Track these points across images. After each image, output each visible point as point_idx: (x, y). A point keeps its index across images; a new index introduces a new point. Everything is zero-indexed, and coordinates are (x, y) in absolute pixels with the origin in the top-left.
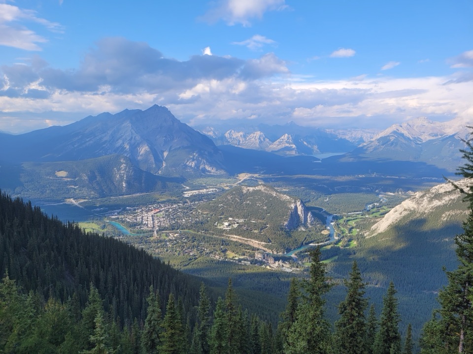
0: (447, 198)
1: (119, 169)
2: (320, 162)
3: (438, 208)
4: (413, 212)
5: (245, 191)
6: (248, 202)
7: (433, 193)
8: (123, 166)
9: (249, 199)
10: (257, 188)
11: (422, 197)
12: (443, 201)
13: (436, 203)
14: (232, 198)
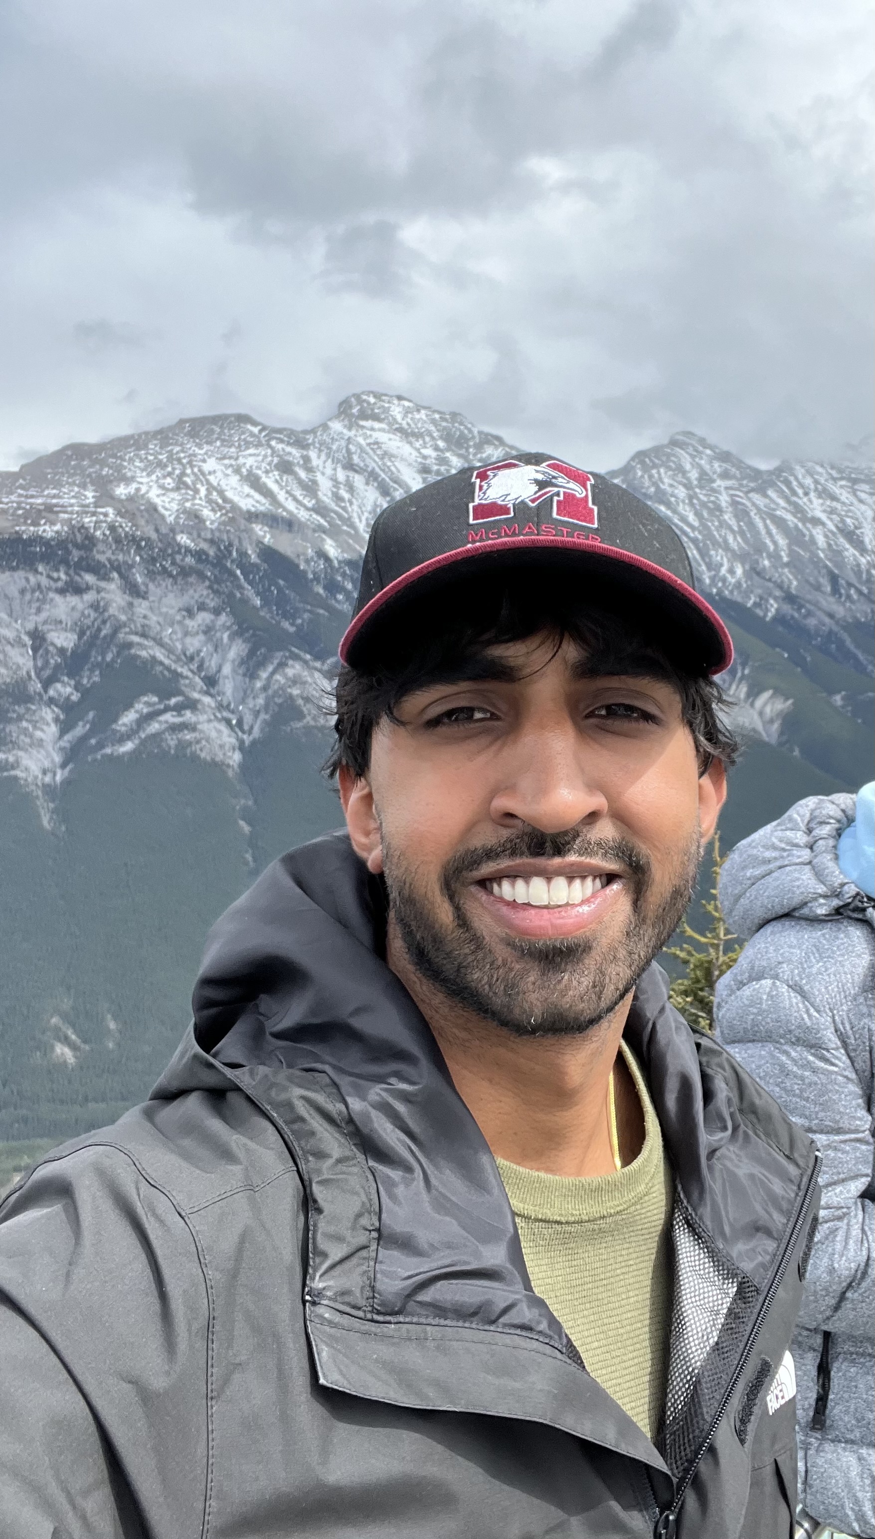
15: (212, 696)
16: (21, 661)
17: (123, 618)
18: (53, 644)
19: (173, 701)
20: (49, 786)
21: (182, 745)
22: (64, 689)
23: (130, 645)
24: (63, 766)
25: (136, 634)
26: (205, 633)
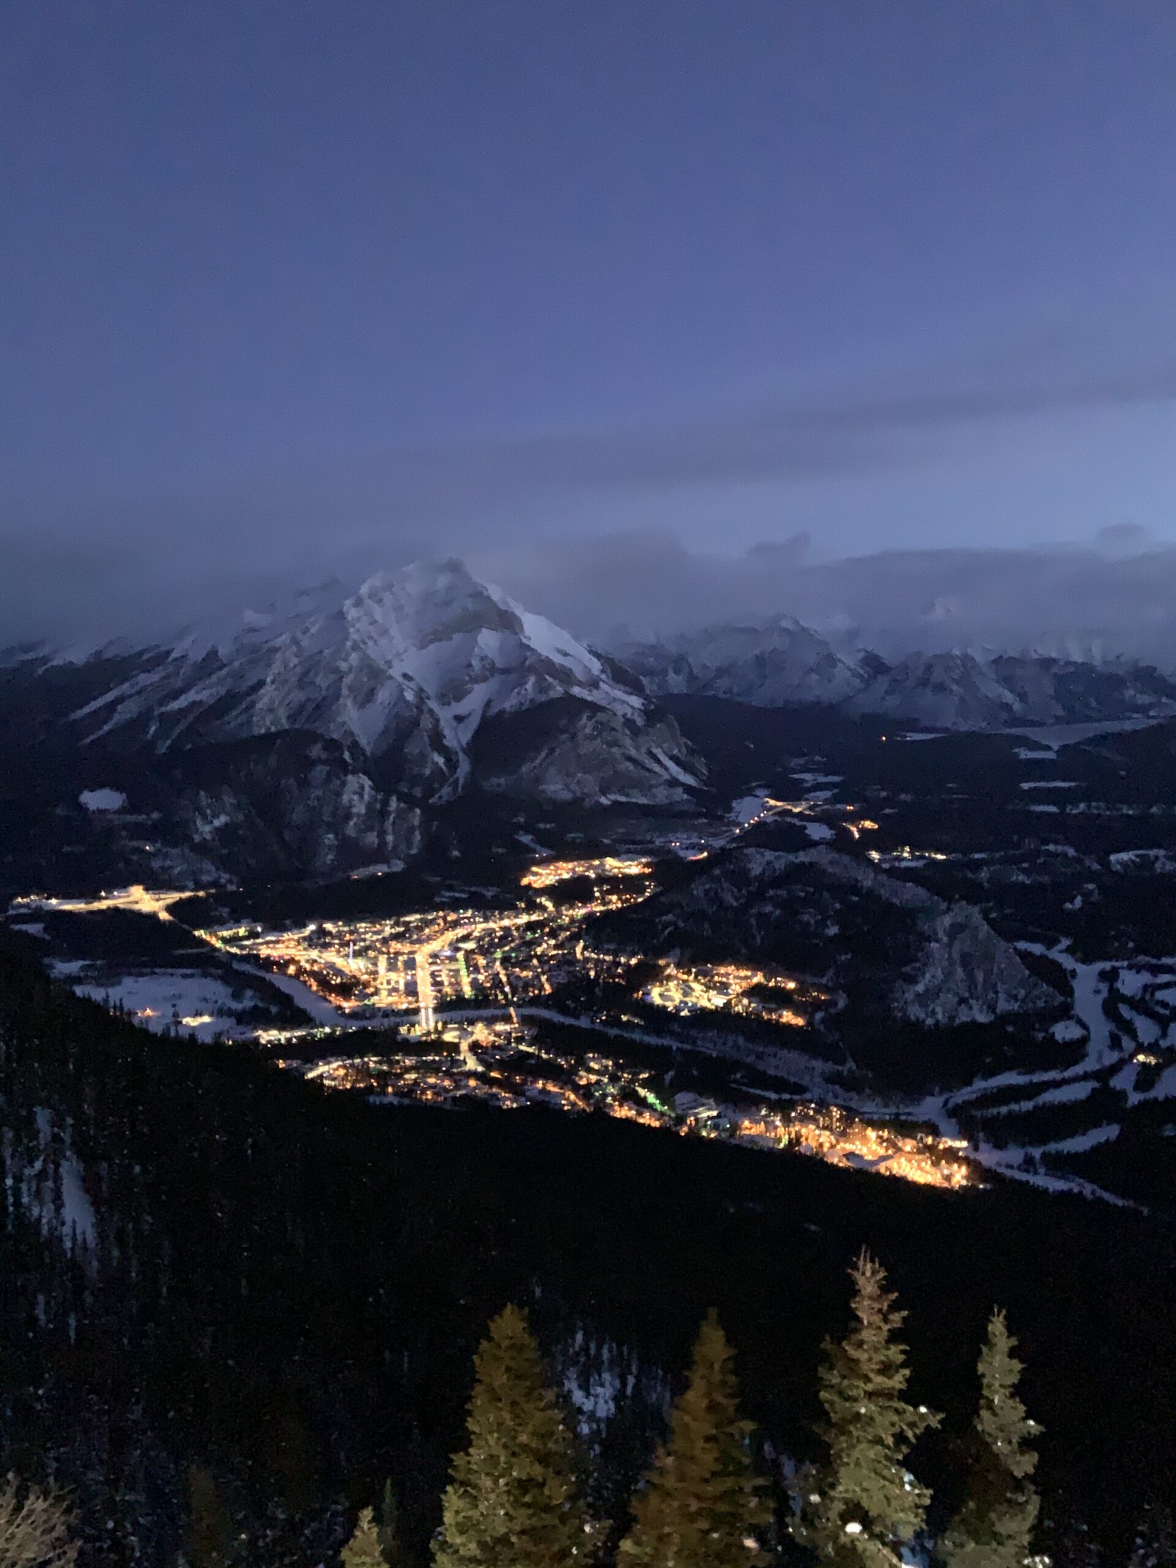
1: (304, 783)
2: (1051, 755)
5: (756, 869)
6: (768, 909)
8: (320, 771)
9: (772, 898)
10: (802, 857)
14: (707, 892)
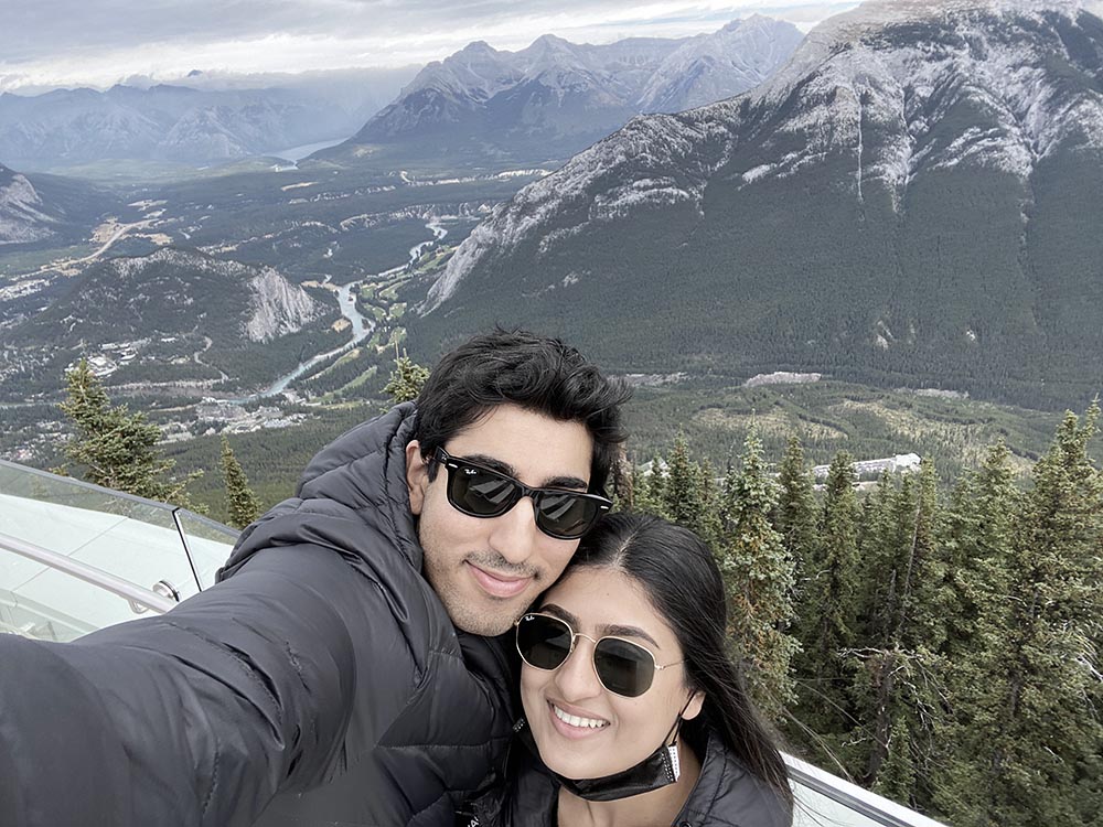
0: (542, 210)
2: (294, 167)
3: (530, 230)
4: (492, 247)
5: (124, 272)
6: (141, 296)
7: (519, 205)
9: (141, 289)
10: (154, 258)
11: (503, 214)
12: (538, 217)
13: (528, 222)
15: (1020, 127)
16: (896, 107)
17: (967, 75)
18: (918, 95)
19: (991, 131)
20: (900, 185)
21: (990, 162)
22: (920, 125)
23: (968, 93)
24: (911, 174)
25: (974, 85)
26: (1023, 82)
